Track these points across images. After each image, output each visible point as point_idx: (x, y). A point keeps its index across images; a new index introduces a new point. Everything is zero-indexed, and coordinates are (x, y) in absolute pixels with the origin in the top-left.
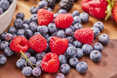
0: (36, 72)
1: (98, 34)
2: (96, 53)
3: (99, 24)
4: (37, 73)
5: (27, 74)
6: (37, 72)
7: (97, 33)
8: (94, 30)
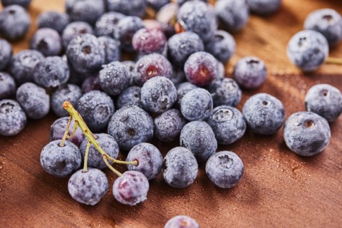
0: (124, 191)
1: (320, 55)
2: (309, 123)
3: (328, 17)
4: (127, 196)
5: (92, 198)
6: (130, 192)
7: (317, 51)
8: (305, 39)
